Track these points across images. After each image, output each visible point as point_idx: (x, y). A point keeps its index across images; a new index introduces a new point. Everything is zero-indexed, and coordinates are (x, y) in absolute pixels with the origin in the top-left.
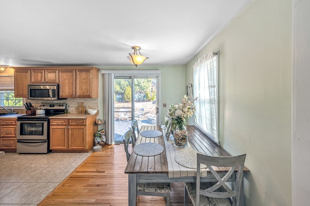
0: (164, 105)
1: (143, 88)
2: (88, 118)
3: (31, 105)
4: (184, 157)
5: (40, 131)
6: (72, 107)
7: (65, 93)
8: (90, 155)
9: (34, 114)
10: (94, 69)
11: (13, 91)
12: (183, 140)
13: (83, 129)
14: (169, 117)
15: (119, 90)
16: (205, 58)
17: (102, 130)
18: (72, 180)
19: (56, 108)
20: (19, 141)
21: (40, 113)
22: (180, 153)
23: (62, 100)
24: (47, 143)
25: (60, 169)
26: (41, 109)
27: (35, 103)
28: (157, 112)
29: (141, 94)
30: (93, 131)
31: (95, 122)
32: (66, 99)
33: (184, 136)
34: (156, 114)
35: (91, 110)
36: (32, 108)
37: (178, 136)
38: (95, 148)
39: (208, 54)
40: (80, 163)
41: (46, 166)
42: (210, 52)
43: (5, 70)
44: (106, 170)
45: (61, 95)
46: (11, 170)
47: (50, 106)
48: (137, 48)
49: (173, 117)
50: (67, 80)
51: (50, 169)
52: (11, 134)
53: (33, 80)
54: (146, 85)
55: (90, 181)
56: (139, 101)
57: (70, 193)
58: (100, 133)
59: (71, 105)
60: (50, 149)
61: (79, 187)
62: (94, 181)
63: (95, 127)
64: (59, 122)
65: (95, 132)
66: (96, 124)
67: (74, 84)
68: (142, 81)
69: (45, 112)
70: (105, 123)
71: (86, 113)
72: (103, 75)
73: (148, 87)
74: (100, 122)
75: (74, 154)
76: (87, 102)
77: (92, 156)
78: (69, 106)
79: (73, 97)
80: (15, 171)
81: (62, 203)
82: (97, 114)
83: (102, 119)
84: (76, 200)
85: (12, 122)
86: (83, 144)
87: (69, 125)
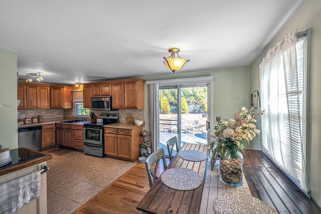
0: (217, 119)
1: (199, 99)
2: (133, 128)
3: (94, 114)
4: (231, 205)
5: (98, 137)
6: (123, 117)
7: (116, 104)
8: (135, 165)
9: (95, 122)
10: (139, 80)
11: (83, 103)
12: (234, 176)
13: (129, 139)
14: (215, 138)
15: (173, 101)
16: (279, 48)
17: (148, 141)
18: (113, 189)
19: (111, 117)
20: (86, 144)
21: (100, 121)
22: (226, 197)
23: (115, 111)
24: (102, 148)
25: (108, 175)
26: (100, 118)
27: (98, 113)
28: (208, 127)
29: (197, 105)
30: (139, 141)
31: (141, 133)
32: (118, 110)
33: (236, 169)
34: (207, 130)
35: (138, 121)
36: (94, 117)
37: (225, 167)
38: (140, 159)
39: (286, 39)
40: (124, 172)
41: (99, 169)
42: (289, 35)
43: (79, 86)
44: (146, 186)
45: (113, 106)
46: (77, 167)
47: (107, 116)
48: (175, 50)
49: (221, 138)
50: (117, 92)
51: (100, 172)
52: (80, 137)
53: (94, 94)
54: (202, 95)
55: (128, 194)
56: (194, 112)
57: (108, 202)
58: (146, 144)
59: (122, 116)
60: (105, 154)
61: (117, 197)
62: (132, 195)
63: (141, 138)
64: (111, 131)
65: (141, 143)
66: (141, 135)
67: (122, 95)
68: (198, 92)
69: (103, 121)
70: (150, 135)
71: (134, 124)
72: (149, 85)
73: (205, 97)
74: (145, 134)
75: (122, 161)
76: (134, 113)
77: (136, 167)
78: (120, 116)
79: (123, 108)
80: (78, 169)
81: (99, 211)
82: (143, 125)
83: (148, 130)
84: (111, 211)
85: (81, 127)
86: (129, 154)
87: (118, 134)
